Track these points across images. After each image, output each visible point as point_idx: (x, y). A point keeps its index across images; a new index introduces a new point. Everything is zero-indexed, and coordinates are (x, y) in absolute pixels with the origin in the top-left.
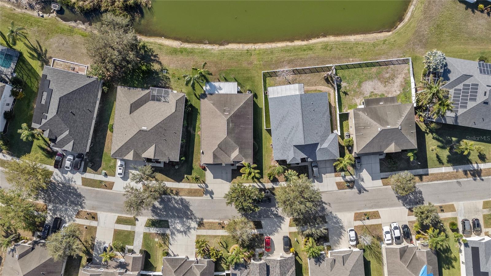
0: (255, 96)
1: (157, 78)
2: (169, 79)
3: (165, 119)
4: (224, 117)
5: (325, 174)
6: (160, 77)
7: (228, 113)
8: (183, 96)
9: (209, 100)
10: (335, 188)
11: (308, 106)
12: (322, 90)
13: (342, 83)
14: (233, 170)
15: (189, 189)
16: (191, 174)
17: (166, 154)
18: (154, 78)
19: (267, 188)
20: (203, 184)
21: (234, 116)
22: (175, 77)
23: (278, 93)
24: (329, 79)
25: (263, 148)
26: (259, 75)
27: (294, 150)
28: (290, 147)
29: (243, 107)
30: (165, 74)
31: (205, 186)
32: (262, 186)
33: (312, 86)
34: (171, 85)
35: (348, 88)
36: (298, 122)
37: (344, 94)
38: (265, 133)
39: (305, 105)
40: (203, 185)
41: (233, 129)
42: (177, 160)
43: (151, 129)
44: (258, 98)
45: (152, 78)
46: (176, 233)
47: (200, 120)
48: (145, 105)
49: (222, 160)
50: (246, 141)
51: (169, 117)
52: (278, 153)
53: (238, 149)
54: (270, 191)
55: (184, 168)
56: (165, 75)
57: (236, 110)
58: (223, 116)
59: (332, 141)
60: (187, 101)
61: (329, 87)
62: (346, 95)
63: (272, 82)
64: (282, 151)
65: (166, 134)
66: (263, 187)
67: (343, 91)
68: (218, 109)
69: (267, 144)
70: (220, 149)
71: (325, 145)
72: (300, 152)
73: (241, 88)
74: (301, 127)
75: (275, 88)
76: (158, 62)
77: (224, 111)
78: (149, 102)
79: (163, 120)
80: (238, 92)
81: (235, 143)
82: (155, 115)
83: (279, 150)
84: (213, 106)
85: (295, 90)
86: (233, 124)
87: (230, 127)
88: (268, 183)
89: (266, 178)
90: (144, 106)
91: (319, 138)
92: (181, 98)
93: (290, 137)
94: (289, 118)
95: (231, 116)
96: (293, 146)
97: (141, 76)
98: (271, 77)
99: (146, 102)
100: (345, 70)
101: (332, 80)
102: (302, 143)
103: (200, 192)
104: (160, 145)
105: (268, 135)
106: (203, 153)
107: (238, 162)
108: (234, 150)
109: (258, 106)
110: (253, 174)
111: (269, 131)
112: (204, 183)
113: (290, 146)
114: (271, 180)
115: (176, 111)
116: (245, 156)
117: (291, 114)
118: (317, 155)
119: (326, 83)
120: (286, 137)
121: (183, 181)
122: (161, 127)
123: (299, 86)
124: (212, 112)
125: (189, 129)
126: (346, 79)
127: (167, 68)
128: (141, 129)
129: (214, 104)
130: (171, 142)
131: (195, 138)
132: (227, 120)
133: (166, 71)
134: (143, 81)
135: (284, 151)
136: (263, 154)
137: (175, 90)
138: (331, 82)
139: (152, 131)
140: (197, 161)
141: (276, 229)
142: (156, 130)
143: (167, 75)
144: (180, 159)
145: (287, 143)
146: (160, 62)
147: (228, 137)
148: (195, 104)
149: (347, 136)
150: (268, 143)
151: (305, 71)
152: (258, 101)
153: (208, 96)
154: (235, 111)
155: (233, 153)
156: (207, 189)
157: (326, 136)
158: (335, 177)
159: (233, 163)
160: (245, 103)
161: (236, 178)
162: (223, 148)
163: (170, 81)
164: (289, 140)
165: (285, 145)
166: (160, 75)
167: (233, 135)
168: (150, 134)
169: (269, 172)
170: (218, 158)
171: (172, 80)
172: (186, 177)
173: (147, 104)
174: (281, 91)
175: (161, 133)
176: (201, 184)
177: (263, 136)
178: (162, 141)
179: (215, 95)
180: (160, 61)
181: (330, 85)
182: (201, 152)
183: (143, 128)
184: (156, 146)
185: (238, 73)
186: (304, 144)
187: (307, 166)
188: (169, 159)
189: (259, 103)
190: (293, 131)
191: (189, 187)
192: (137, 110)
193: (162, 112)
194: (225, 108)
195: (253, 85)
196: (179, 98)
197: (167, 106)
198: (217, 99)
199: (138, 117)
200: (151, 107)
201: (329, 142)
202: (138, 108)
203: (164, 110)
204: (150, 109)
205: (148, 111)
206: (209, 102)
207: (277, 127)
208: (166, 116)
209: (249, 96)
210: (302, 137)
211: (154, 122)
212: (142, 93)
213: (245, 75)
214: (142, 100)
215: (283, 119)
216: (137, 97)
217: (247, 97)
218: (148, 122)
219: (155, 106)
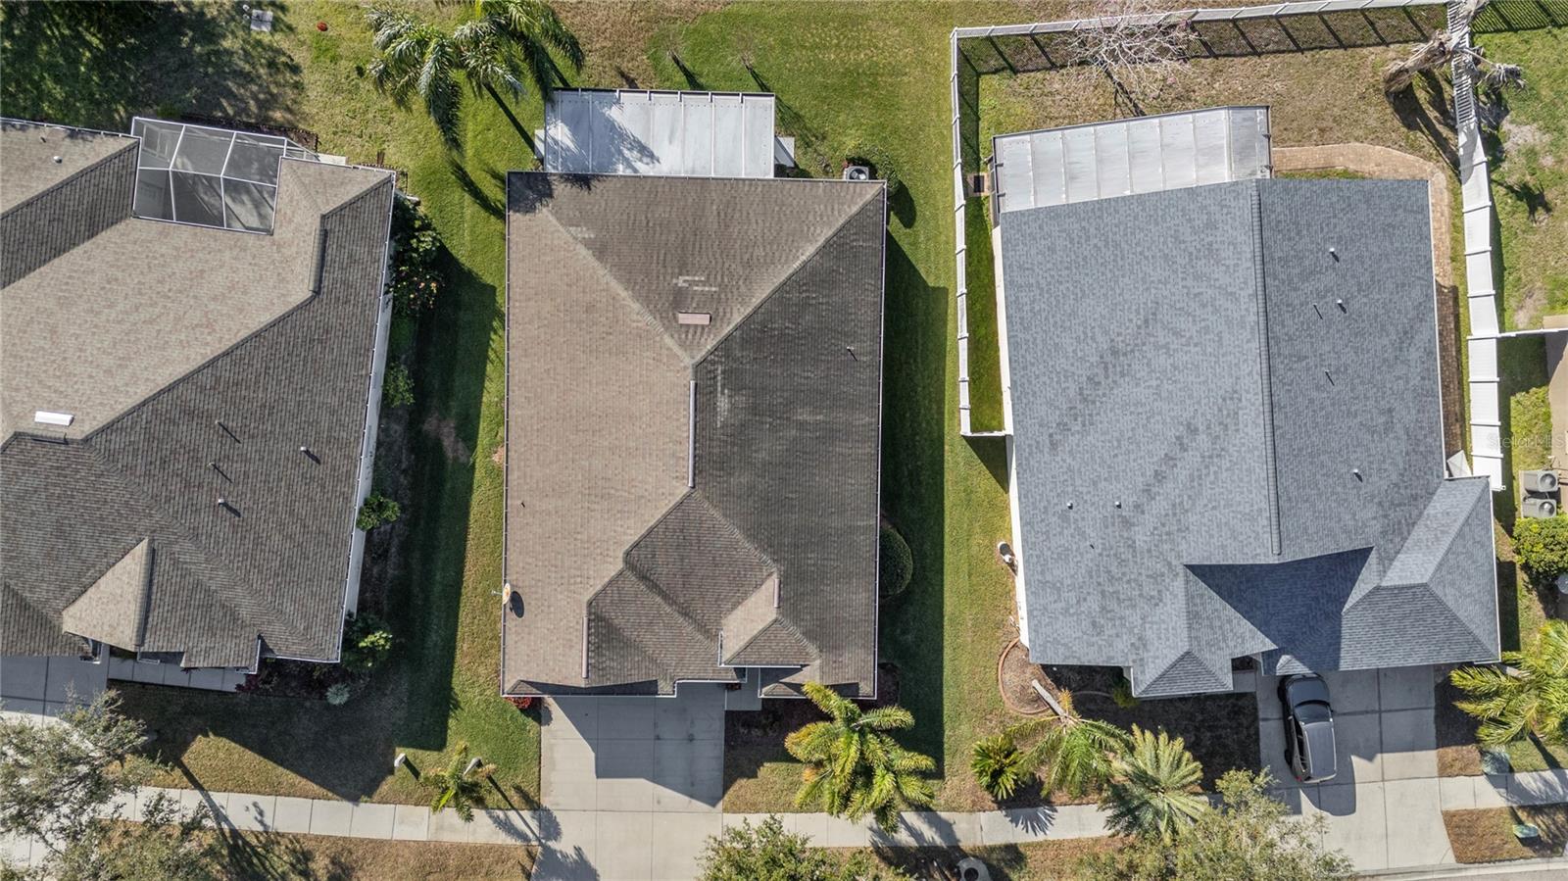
0: (901, 203)
1: (208, 63)
2: (295, 69)
3: (226, 354)
4: (676, 349)
5: (1370, 759)
6: (229, 53)
7: (703, 319)
8: (375, 190)
9: (570, 222)
10: (1439, 850)
11: (1307, 275)
12: (1368, 168)
13: (1506, 125)
14: (732, 718)
15: (422, 848)
16: (440, 745)
17: (244, 613)
18: (184, 65)
19: (966, 844)
20: (527, 814)
21: (745, 342)
22: (334, 59)
23: (1072, 178)
24: (1422, 96)
25: (947, 569)
26: (931, 57)
27: (1190, 598)
28: (1156, 577)
29: (809, 279)
30: (263, 33)
31: (534, 824)
32: (930, 835)
33: (1299, 143)
34: (305, 117)
35: (1548, 161)
36: (1234, 395)
37: (1523, 205)
38: (959, 467)
39: (1285, 261)
40: (524, 820)
41: (740, 435)
42: (330, 652)
43: (102, 430)
44: (919, 223)
45: (173, 62)
47: (504, 364)
48: (88, 245)
49: (653, 660)
50: (835, 522)
51: (257, 335)
52: (1066, 612)
53: (772, 585)
54: (990, 867)
55: (388, 702)
56: (266, 39)
57: (761, 292)
58: (668, 341)
59: (1460, 534)
60: (404, 222)
61: (1414, 148)
62: (1532, 211)
63: (1021, 108)
64: (1093, 604)
65: (234, 468)
66: (939, 841)
67: (1512, 180)
68: (629, 283)
69: (978, 539)
70: (643, 578)
71: (1412, 567)
72: (1230, 611)
73: (805, 143)
74: (1253, 430)
75: (1051, 142)
77: (679, 300)
78: (121, 226)
79: (212, 363)
80: (780, 170)
81: (752, 535)
82: (151, 322)
83: (1072, 597)
84: (595, 264)
85: (1206, 153)
86: (741, 400)
87: (720, 419)
88: (976, 807)
89: (962, 776)
90: (77, 251)
91: (1372, 510)
92: (361, 198)
93: (1160, 505)
94: (1162, 360)
95: (728, 338)
96: (1181, 570)
97: (88, 45)
98: (1015, 71)
99: (94, 225)
100: (1526, 35)
101: (1438, 101)
102: (1263, 552)
103: (498, 869)
104: (188, 545)
105: (984, 480)
106: (517, 604)
107: (771, 675)
108: (741, 587)
109: (916, 271)
110: (883, 784)
111: (993, 453)
112: (533, 805)
113: (1160, 567)
114: (1002, 794)
115: (317, 292)
116: (826, 636)
117: (1177, 334)
118: (1345, 631)
119: (1397, 123)
120: (1128, 500)
121: (385, 787)
122: (190, 414)
123: (1234, 126)
124: (590, 308)
125: (430, 425)
126: (1538, 98)
128: (24, 426)
129: (600, 251)
130: (281, 524)
131: (469, 489)
132: (697, 367)
133: (269, 14)
134: (106, 80)
135: (1113, 605)
136: (948, 609)
137: (336, 149)
138: (1432, 114)
139: (117, 441)
140: (484, 653)
142: (150, 438)
143: (280, 41)
144: (349, 644)
145: (1132, 547)
147: (698, 494)
148: (473, 252)
149: (1533, 494)
150: (985, 533)
151: (1253, 35)
152: (915, 244)
153: (560, 189)
154: (756, 301)
155: (739, 612)
156: (552, 844)
157: (1415, 498)
158: (1441, 776)
159: (732, 678)
160: (828, 243)
161: (754, 775)
162: (663, 572)
163: (298, 86)
164: (1149, 520)
165: (1122, 562)
166: (227, 44)
167: (741, 479)
168: (100, 467)
169: (984, 744)
170: (627, 644)
171: (315, 80)
172: (406, 762)
173: (104, 236)
174: (1100, 161)
175: (195, 459)
176: (512, 814)
177: (948, 486)
178: (206, 518)
179: (610, 184)
181: (1422, 139)
182: (506, 599)
183: (42, 417)
184: (153, 553)
185: (784, 43)
186: (1274, 560)
187: (1253, 696)
188: (265, 648)
189: (921, 254)
190: (1192, 458)
191: (421, 835)
192: (22, 282)
193: (215, 299)
194: (681, 282)
195: (883, 127)
196: (347, 198)
197: (257, 261)
198: (625, 217)
199: (14, 332)
200: (134, 258)
201: (1437, 539)
202: (30, 269)
203: (231, 288)
204: (120, 275)
205: (103, 288)
206: (569, 232)
207: (1064, 427)
208: (239, 331)
209: (861, 204)
210: (1264, 505)
211: (134, 375)
212: (65, 160)
213: (833, 57)
214: (63, 207)
215: (1106, 368)
216: (22, 186)
217: (843, 204)
218: (91, 377)
219: (162, 255)
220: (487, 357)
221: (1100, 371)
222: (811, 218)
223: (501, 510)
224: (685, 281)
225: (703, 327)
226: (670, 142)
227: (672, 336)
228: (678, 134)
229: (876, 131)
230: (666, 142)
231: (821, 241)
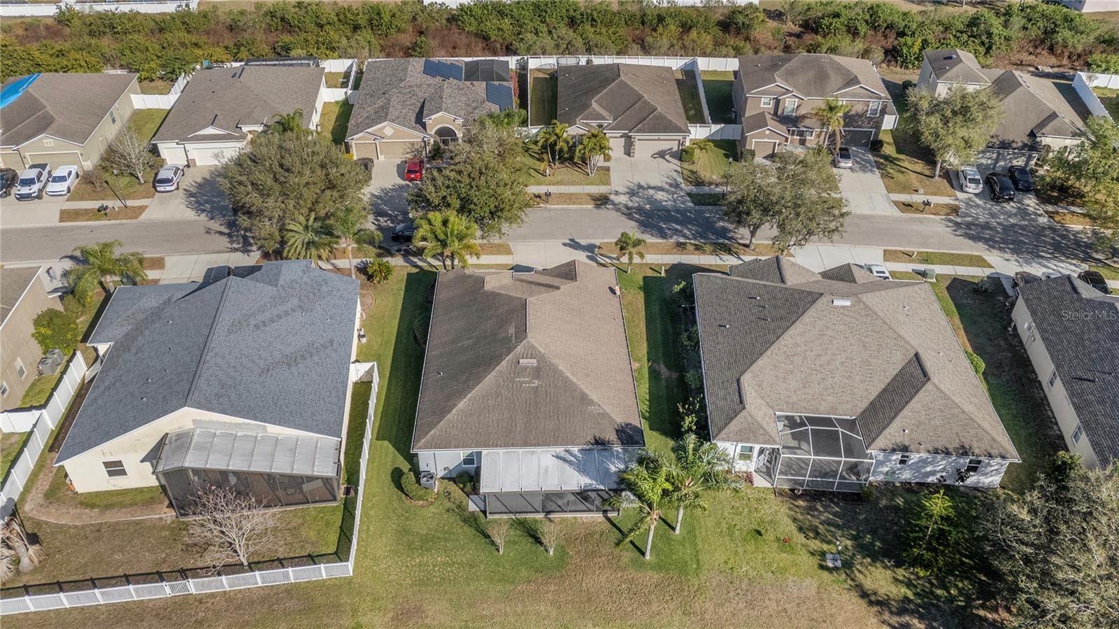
1: (857, 531)
2: (801, 530)
3: (773, 343)
6: (846, 537)
7: (523, 362)
9: (604, 415)
16: (645, 277)
18: (874, 529)
20: (603, 261)
22: (778, 538)
30: (829, 550)
34: (785, 504)
36: (230, 332)
43: (816, 300)
46: (667, 187)
48: (872, 398)
51: (761, 354)
54: (391, 252)
56: (825, 546)
57: (490, 379)
58: (542, 349)
64: (324, 288)
66: (411, 258)
68: (566, 381)
76: (878, 603)
77: (537, 372)
78: (860, 410)
82: (819, 356)
84: (587, 391)
90: (875, 392)
93: (282, 308)
94: (264, 354)
99: (873, 407)
106: (613, 291)
112: (600, 263)
113: (289, 290)
115: (738, 381)
117: (253, 361)
120: (298, 314)
121: (668, 267)
125: (675, 375)
127: (825, 574)
128: (854, 298)
129: (584, 399)
131: (649, 352)
132: (525, 335)
133: (829, 563)
139: (809, 298)
141: (386, 194)
143: (815, 545)
144: (690, 283)
146: (871, 603)
153: (612, 436)
154: (494, 373)
163: (795, 520)
164: (289, 305)
166: (850, 542)
171: (788, 527)
172: (660, 273)
173: (865, 402)
179: (583, 439)
180: (876, 609)
183: (847, 303)
190: (260, 318)
192: (895, 372)
193: (791, 372)
194: (536, 382)
195: (407, 519)
196: (734, 422)
197: (778, 396)
198: (572, 420)
199: (884, 345)
200: (843, 392)
201: (133, 314)
202: (894, 379)
203: (785, 379)
204: (846, 381)
205: (851, 372)
206: (603, 410)
207: (325, 347)
208: (772, 354)
209: (428, 436)
210: (230, 294)
211: (814, 327)
212: (902, 432)
213: (439, 559)
214: (891, 408)
215: (295, 360)
216: (916, 412)
217: (440, 435)
218: (835, 324)
219: (829, 395)
220: (649, 401)
221: (298, 360)
222: (460, 425)
223: (628, 327)
224: (534, 383)
225: (523, 358)
226: (547, 467)
227: (540, 352)
228: (542, 471)
229: (412, 516)
230: (550, 468)
231: (454, 411)
